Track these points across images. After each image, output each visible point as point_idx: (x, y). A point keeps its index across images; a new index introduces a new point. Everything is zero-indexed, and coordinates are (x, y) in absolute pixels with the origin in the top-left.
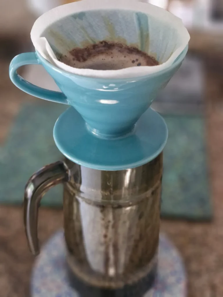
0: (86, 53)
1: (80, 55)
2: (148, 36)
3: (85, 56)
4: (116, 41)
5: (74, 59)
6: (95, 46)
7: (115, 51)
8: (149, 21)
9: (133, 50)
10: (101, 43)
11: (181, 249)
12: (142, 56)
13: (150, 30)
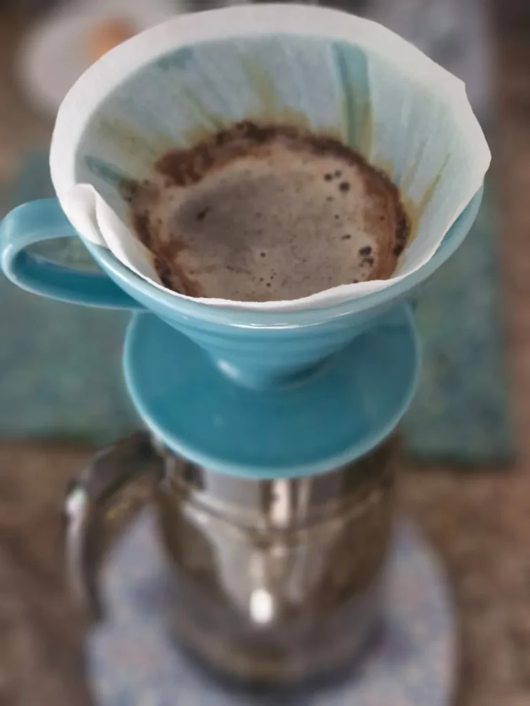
0: (199, 160)
1: (183, 167)
2: (367, 109)
3: (197, 169)
4: (279, 119)
5: (168, 185)
6: (222, 137)
7: (278, 148)
8: (371, 68)
9: (325, 146)
10: (240, 126)
11: (438, 542)
12: (351, 164)
13: (375, 97)
